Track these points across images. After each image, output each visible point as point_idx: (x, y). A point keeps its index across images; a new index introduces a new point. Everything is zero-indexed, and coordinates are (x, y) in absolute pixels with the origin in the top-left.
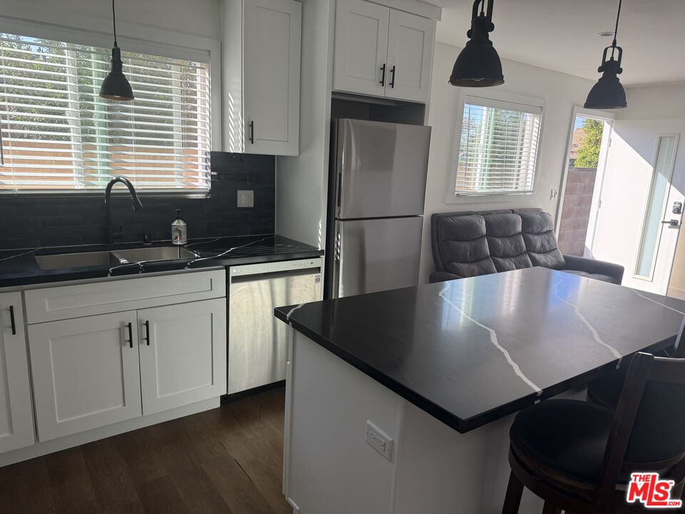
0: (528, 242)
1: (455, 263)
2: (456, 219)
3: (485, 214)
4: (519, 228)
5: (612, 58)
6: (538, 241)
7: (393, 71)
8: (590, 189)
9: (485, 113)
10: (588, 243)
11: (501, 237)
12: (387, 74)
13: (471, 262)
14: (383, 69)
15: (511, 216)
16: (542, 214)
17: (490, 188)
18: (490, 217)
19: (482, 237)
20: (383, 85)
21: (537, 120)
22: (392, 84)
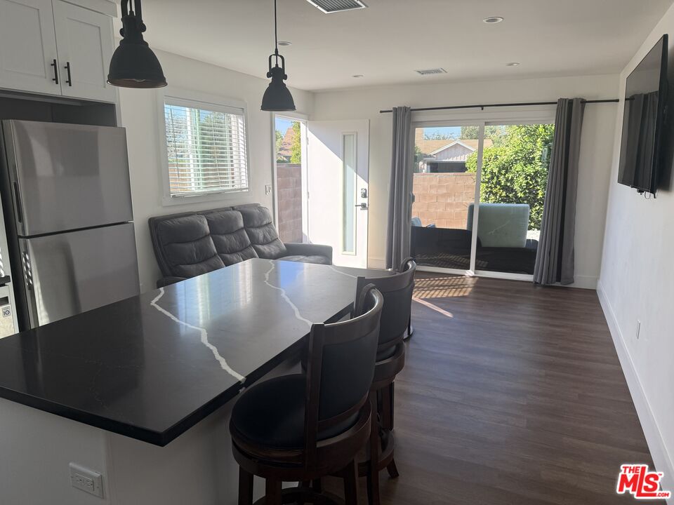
0: (251, 236)
1: (182, 266)
2: (176, 221)
3: (206, 213)
4: (241, 224)
5: (277, 65)
6: (260, 234)
7: (68, 67)
8: (298, 183)
9: (188, 114)
10: (304, 230)
11: (225, 234)
12: (59, 71)
13: (199, 262)
14: (54, 64)
15: (231, 212)
16: (260, 208)
17: (206, 188)
18: (211, 216)
19: (207, 236)
20: (57, 83)
21: (240, 121)
22: (69, 82)
